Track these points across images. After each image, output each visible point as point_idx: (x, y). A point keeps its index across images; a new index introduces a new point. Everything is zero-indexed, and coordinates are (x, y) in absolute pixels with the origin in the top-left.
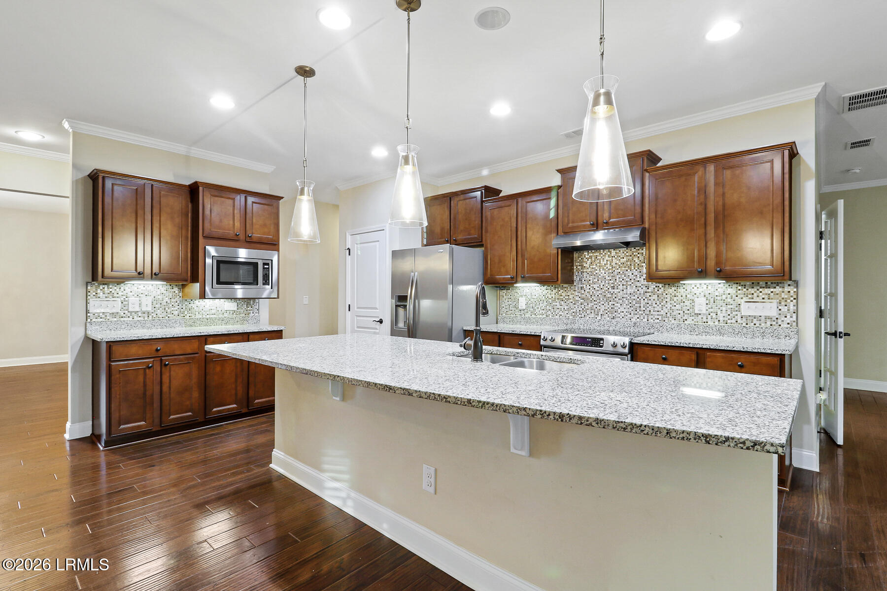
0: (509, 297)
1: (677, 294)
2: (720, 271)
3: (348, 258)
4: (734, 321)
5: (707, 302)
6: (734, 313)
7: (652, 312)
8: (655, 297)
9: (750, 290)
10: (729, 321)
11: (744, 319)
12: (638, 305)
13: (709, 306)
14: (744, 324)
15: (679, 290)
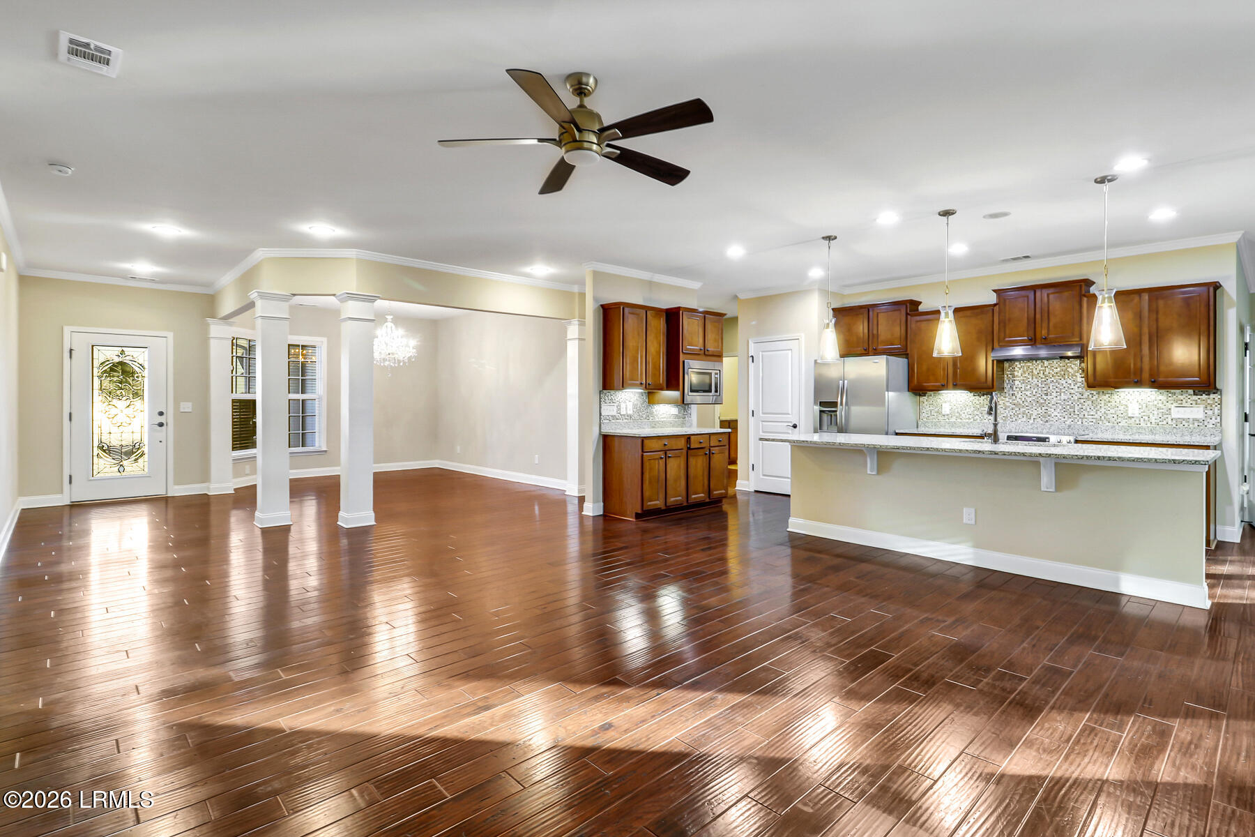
0: (931, 402)
1: (1111, 400)
2: (1154, 382)
3: (751, 365)
4: (1165, 422)
5: (1140, 407)
6: (1165, 416)
7: (1086, 416)
8: (1090, 402)
9: (1179, 397)
10: (1160, 423)
11: (1174, 422)
12: (1072, 410)
13: (1142, 410)
14: (1174, 426)
15: (1113, 397)
